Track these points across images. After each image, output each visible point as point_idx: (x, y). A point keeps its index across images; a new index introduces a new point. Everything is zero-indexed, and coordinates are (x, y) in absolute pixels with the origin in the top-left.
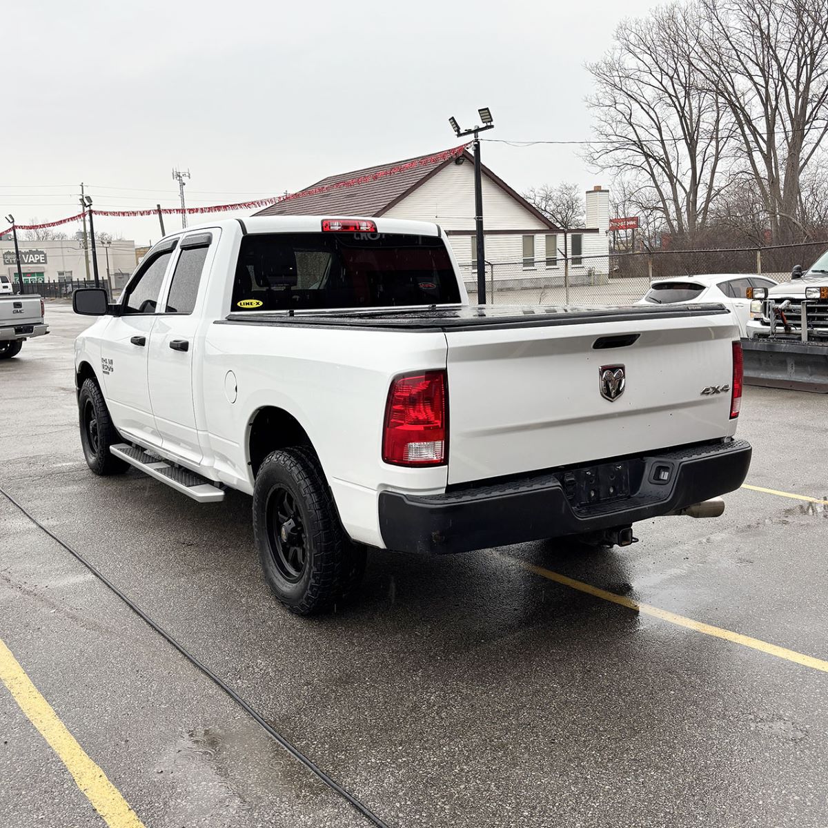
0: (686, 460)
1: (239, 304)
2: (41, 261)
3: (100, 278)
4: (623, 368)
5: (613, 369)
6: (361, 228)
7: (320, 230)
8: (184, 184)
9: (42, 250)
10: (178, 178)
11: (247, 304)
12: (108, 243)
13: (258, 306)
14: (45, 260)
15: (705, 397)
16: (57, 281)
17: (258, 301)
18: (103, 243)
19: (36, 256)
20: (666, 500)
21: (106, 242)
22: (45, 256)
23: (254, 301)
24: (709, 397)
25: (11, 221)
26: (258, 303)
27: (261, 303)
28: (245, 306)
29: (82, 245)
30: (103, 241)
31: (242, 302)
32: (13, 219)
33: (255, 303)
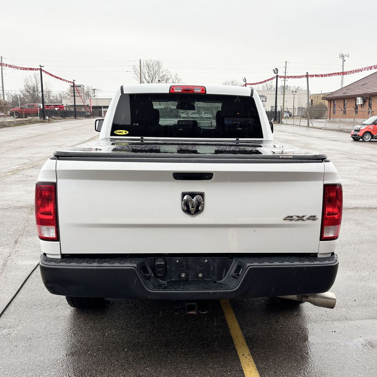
0: (256, 264)
1: (115, 132)
2: (264, 101)
3: (278, 110)
4: (202, 195)
5: (192, 195)
6: (195, 91)
7: (168, 92)
8: (345, 61)
9: (265, 95)
10: (342, 57)
11: (119, 132)
12: (295, 92)
13: (126, 134)
14: (266, 100)
15: (287, 222)
16: (270, 111)
17: (126, 131)
18: (293, 92)
19: (262, 98)
20: (232, 289)
21: (294, 91)
22: (266, 98)
23: (124, 131)
24: (293, 222)
25: (245, 81)
26: (126, 132)
27: (128, 132)
28: (119, 134)
29: (283, 93)
30: (293, 91)
31: (117, 131)
32: (246, 80)
33: (124, 132)
